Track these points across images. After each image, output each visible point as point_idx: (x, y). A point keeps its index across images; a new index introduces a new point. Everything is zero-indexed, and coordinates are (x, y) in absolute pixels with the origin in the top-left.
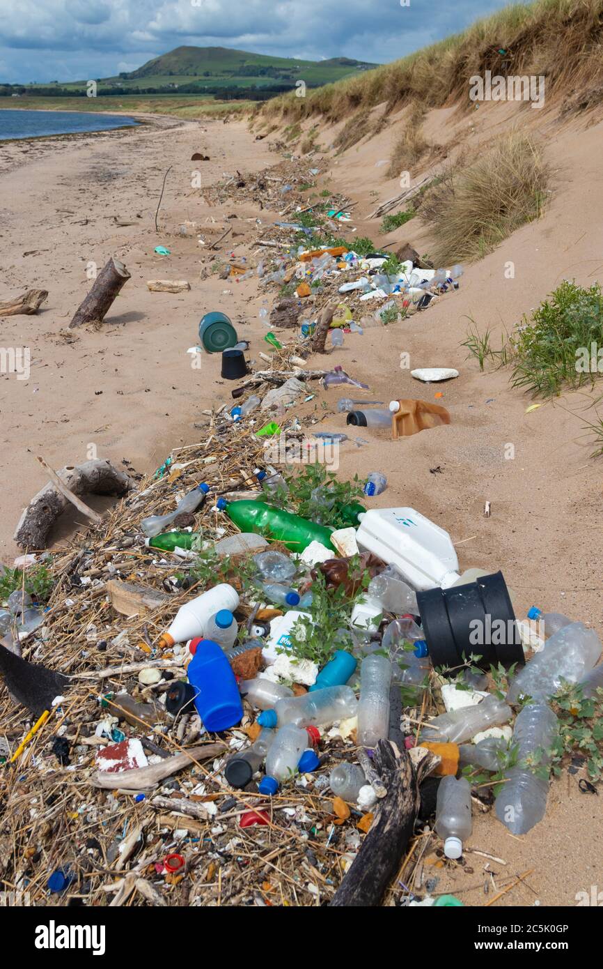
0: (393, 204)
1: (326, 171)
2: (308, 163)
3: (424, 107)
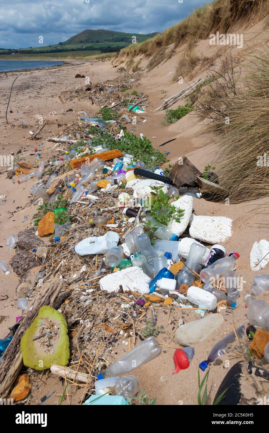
1: (139, 80)
2: (131, 75)
3: (196, 39)
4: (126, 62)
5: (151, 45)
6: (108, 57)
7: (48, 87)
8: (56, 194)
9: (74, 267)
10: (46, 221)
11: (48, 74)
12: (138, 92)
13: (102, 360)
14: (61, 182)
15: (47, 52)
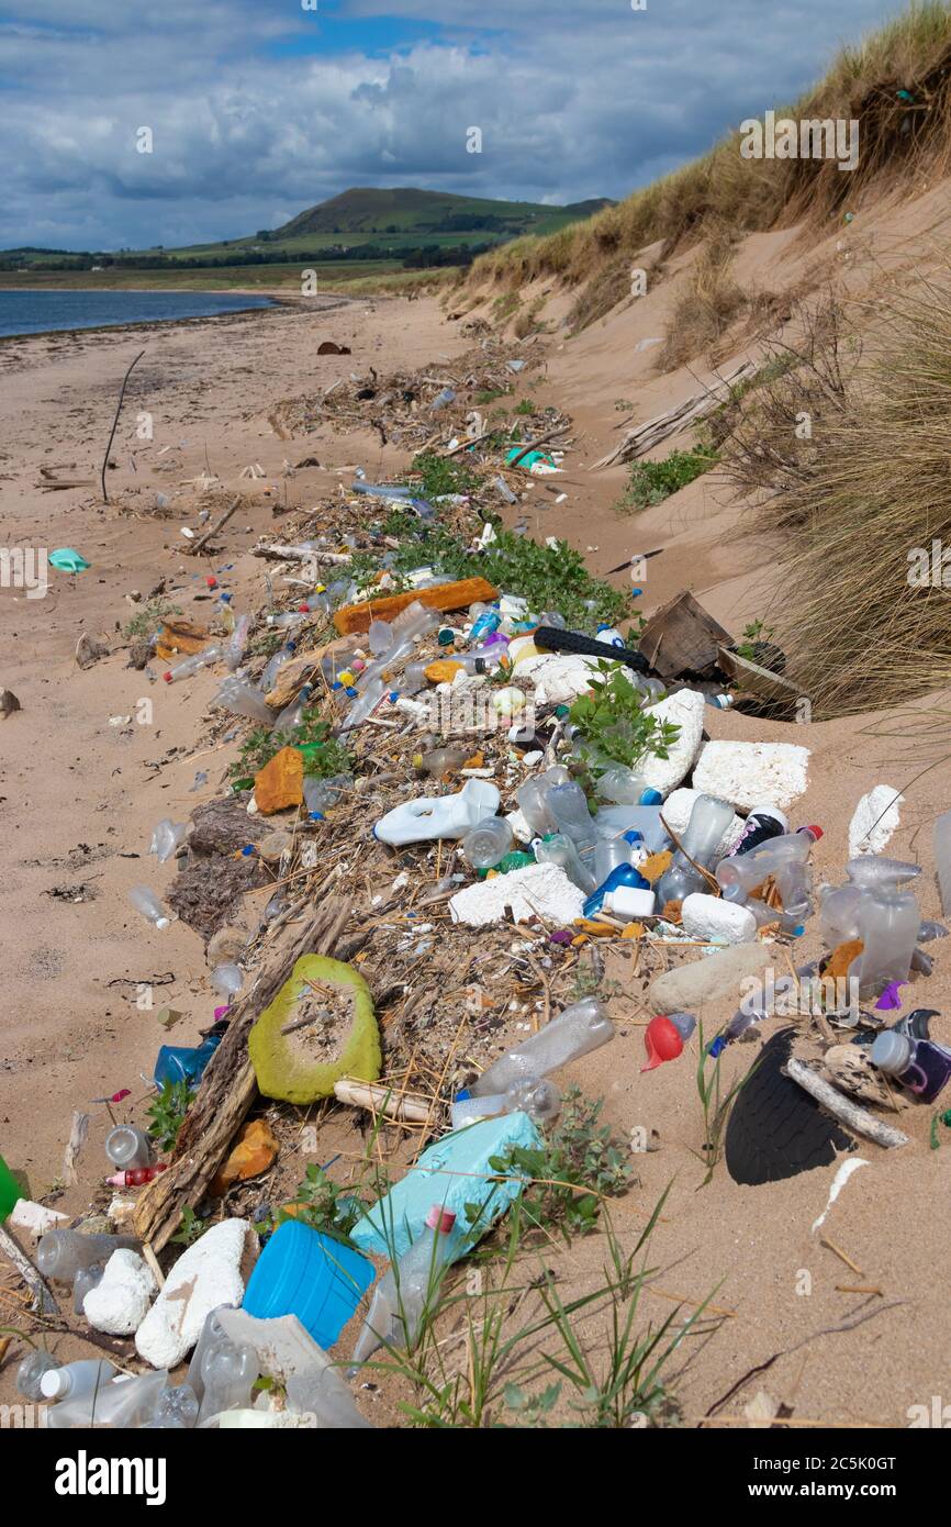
0: (662, 431)
1: (539, 364)
2: (510, 349)
3: (734, 231)
4: (493, 301)
5: (582, 244)
6: (429, 282)
7: (225, 385)
8: (296, 707)
9: (374, 879)
10: (279, 773)
11: (220, 339)
12: (536, 402)
13: (467, 1065)
14: (308, 673)
15: (216, 264)
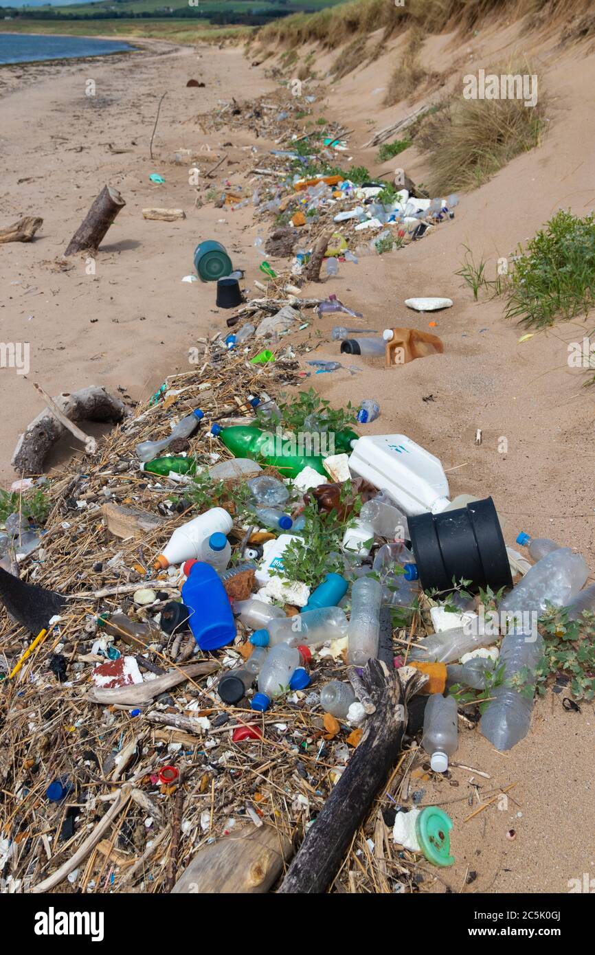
0: (390, 133)
1: (322, 99)
3: (423, 34)
4: (280, 55)
5: (336, 24)
6: (230, 37)
12: (327, 120)
15: (87, 17)
